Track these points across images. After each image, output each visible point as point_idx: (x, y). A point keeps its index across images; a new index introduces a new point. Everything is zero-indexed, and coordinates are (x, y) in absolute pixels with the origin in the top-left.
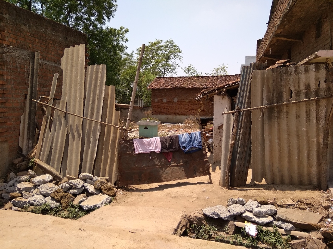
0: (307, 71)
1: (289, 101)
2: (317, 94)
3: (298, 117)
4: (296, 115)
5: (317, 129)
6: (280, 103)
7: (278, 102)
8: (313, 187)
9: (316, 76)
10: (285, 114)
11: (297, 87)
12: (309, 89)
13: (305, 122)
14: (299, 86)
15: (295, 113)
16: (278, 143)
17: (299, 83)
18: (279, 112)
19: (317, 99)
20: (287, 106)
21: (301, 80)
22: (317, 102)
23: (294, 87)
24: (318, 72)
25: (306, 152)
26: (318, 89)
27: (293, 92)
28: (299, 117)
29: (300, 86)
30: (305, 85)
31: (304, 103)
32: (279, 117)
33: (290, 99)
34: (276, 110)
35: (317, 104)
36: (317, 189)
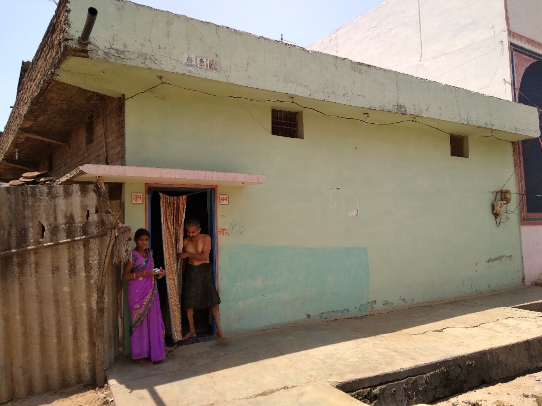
0: (67, 194)
1: (39, 243)
2: (85, 232)
3: (56, 269)
4: (53, 267)
5: (87, 287)
6: (23, 247)
7: (18, 246)
8: (83, 386)
9: (82, 202)
10: (33, 266)
11: (52, 220)
12: (72, 224)
13: (67, 277)
14: (56, 219)
15: (50, 264)
16: (21, 321)
17: (55, 213)
18: (22, 264)
19: (85, 238)
20: (36, 253)
21: (58, 208)
22: (86, 243)
23: (48, 219)
24: (85, 197)
25: (71, 327)
26: (86, 223)
27: (46, 228)
28: (58, 269)
29: (58, 218)
30: (66, 217)
31: (65, 246)
32: (22, 273)
33: (41, 240)
34: (15, 260)
35: (85, 246)
36: (89, 387)
